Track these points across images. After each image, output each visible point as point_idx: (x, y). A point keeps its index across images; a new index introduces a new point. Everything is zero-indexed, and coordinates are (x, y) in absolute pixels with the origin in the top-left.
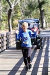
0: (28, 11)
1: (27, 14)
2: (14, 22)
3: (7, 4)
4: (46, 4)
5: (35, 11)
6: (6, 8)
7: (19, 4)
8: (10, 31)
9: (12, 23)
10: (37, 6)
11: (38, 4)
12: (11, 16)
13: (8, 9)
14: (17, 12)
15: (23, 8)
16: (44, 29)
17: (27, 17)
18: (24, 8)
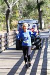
0: (27, 12)
1: (25, 15)
2: (12, 23)
3: (5, 4)
4: (45, 5)
5: (33, 12)
6: (4, 9)
7: (17, 5)
8: (8, 32)
9: (10, 23)
10: (35, 7)
11: (37, 5)
12: (10, 17)
13: (6, 9)
14: (15, 13)
15: (21, 9)
16: (43, 30)
17: (26, 18)
18: (23, 8)
